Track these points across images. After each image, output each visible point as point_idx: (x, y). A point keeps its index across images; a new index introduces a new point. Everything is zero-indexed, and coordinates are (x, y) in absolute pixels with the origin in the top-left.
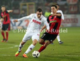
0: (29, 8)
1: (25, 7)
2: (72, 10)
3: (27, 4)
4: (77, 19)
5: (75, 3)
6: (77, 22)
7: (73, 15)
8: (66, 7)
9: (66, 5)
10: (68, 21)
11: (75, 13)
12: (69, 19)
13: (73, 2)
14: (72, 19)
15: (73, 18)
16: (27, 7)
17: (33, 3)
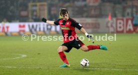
0: (40, 10)
1: (34, 8)
2: (93, 12)
3: (38, 4)
4: (99, 24)
5: (97, 4)
6: (99, 28)
7: (94, 19)
8: (85, 9)
9: (86, 6)
10: (88, 26)
11: (96, 16)
12: (89, 24)
13: (94, 2)
14: (92, 24)
15: (94, 22)
16: (37, 8)
17: (45, 3)
